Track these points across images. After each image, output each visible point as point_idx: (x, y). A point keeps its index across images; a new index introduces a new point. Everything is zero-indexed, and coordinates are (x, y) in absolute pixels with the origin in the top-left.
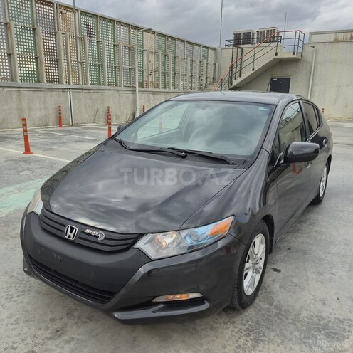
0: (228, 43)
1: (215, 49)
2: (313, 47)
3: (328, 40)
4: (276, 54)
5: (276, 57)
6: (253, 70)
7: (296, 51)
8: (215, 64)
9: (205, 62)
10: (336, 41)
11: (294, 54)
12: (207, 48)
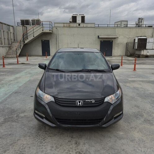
0: (18, 24)
1: (13, 26)
2: (57, 28)
3: (61, 26)
4: (43, 30)
5: (43, 31)
6: (34, 36)
7: (50, 29)
8: (14, 33)
9: (9, 32)
10: (64, 27)
11: (50, 31)
12: (9, 25)
